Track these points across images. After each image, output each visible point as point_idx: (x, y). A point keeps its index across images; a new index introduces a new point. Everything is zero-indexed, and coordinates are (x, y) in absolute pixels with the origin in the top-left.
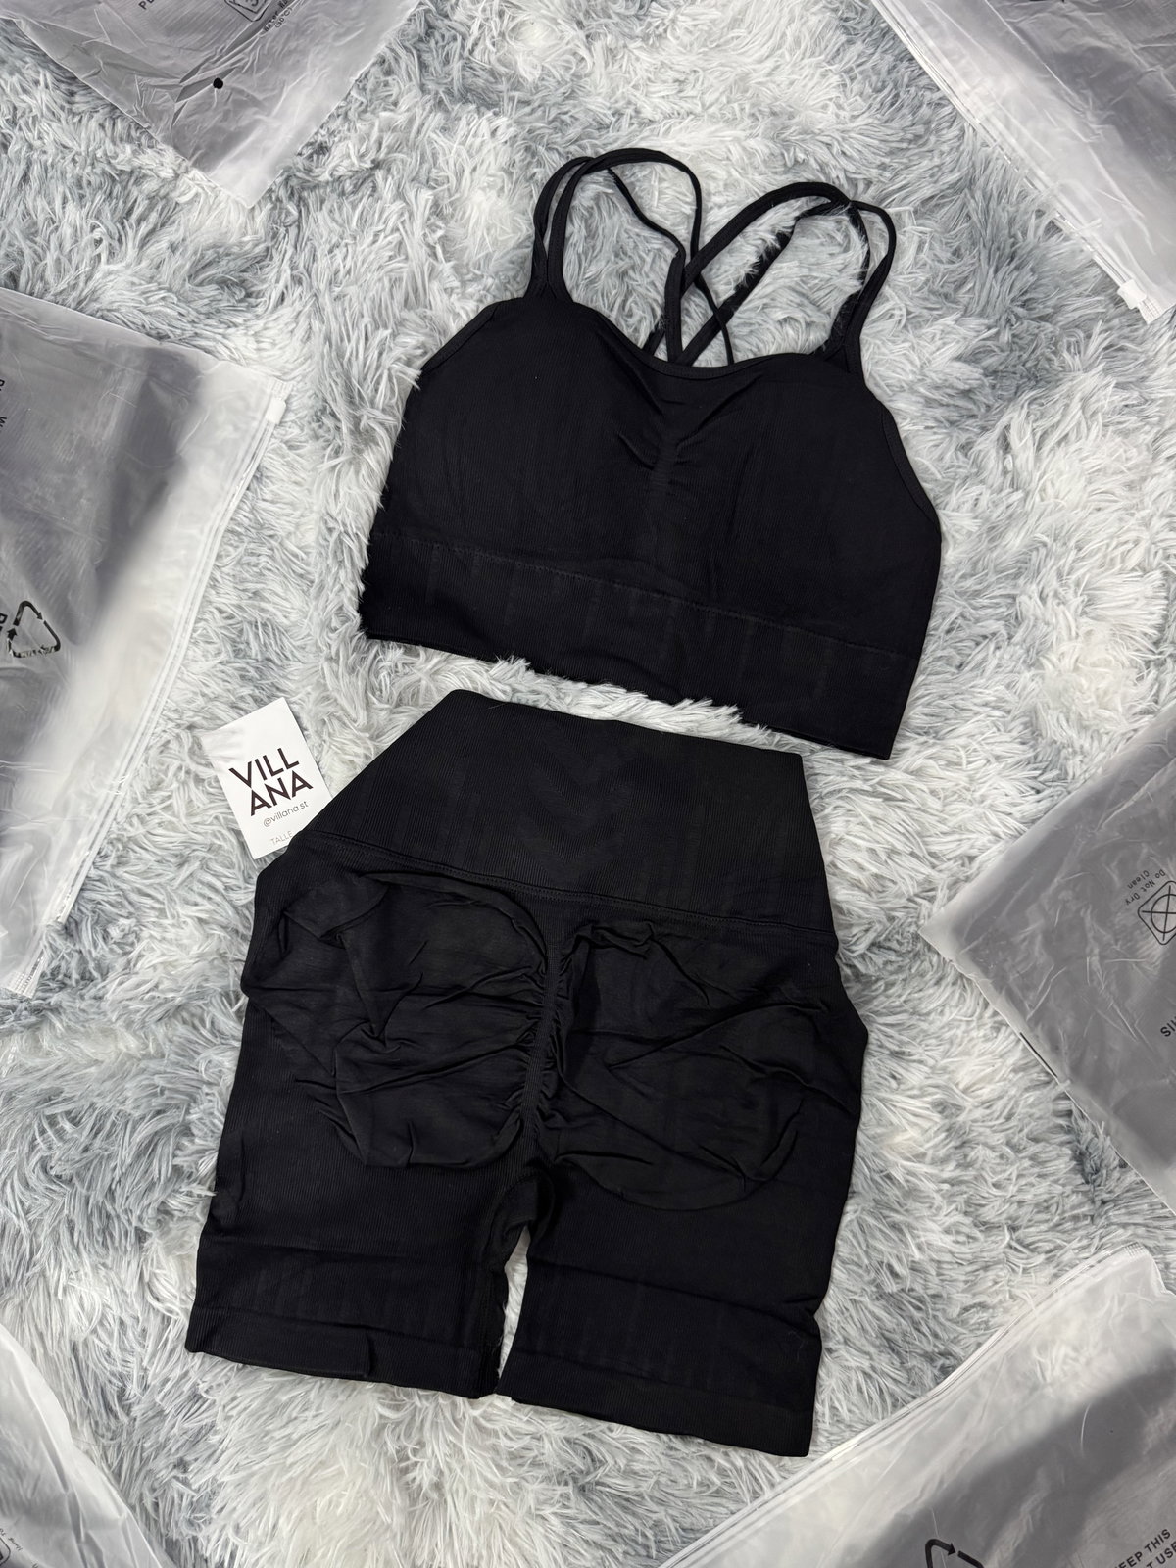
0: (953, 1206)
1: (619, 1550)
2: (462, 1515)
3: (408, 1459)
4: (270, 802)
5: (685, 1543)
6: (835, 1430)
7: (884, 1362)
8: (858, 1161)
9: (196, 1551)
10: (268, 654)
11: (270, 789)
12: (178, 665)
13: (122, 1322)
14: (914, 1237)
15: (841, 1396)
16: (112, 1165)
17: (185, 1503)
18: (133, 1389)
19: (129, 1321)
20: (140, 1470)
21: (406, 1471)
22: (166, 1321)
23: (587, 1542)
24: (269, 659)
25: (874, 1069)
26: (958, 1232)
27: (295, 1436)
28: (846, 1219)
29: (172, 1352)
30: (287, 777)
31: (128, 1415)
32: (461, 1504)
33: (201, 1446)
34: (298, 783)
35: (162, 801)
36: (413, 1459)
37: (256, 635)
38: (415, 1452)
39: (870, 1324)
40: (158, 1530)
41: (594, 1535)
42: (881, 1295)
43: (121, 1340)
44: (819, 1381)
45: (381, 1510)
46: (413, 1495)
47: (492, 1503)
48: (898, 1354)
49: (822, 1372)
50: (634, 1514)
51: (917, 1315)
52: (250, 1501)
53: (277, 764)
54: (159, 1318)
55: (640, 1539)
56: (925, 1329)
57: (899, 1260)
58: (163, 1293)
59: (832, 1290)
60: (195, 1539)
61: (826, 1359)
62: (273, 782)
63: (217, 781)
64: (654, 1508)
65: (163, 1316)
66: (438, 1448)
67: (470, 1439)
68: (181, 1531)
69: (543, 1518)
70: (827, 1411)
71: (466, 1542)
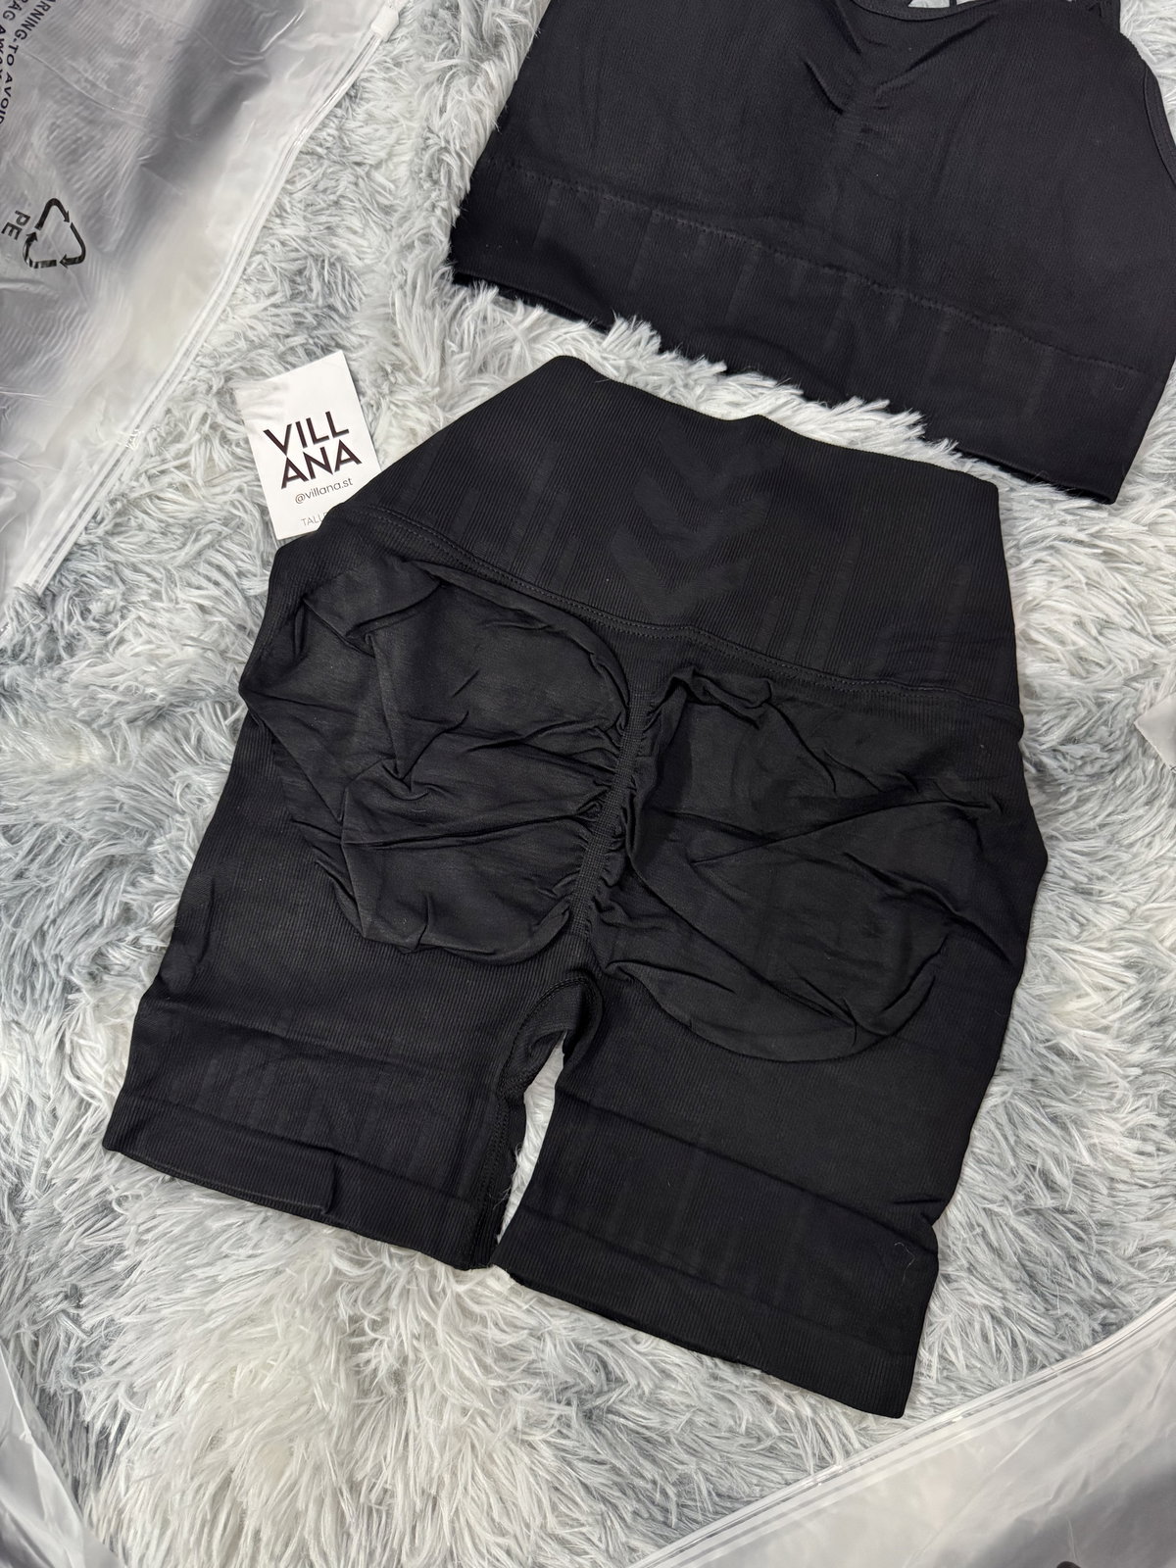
0: (1143, 1100)
1: (627, 1507)
2: (425, 1422)
3: (363, 1333)
4: (307, 475)
5: (719, 1514)
6: (943, 1389)
7: (1022, 1301)
8: (1014, 1025)
9: (77, 1415)
10: (331, 301)
11: (309, 459)
12: (223, 305)
13: (30, 1103)
14: (1083, 1136)
15: (957, 1342)
16: (48, 902)
17: (73, 1346)
18: (30, 1188)
19: (38, 1101)
20: (23, 1295)
21: (357, 1349)
22: (83, 1106)
23: (585, 1486)
24: (331, 307)
25: (1048, 906)
26: (1144, 1140)
27: (221, 1279)
28: (988, 1104)
29: (84, 1147)
30: (331, 447)
31: (19, 1221)
32: (425, 1406)
33: (101, 1275)
34: (345, 456)
35: (177, 457)
36: (373, 1335)
37: (321, 275)
38: (375, 1325)
39: (1011, 1245)
40: (33, 1379)
41: (597, 1478)
42: (1028, 1210)
43: (25, 1126)
44: (929, 1317)
45: (318, 1392)
46: (363, 1384)
47: (464, 1411)
48: (1042, 1296)
49: (934, 1305)
50: (654, 1461)
51: (1076, 1247)
52: (153, 1356)
53: (322, 429)
54: (75, 1102)
55: (658, 1497)
56: (1084, 1268)
57: (1059, 1163)
58: (86, 1072)
59: (959, 1195)
60: (78, 1397)
61: (942, 1287)
62: (314, 451)
63: (247, 441)
64: (684, 1457)
65: (82, 1100)
66: (403, 1325)
67: (449, 1320)
68: (59, 1382)
69: (531, 1445)
70: (935, 1360)
71: (424, 1457)
